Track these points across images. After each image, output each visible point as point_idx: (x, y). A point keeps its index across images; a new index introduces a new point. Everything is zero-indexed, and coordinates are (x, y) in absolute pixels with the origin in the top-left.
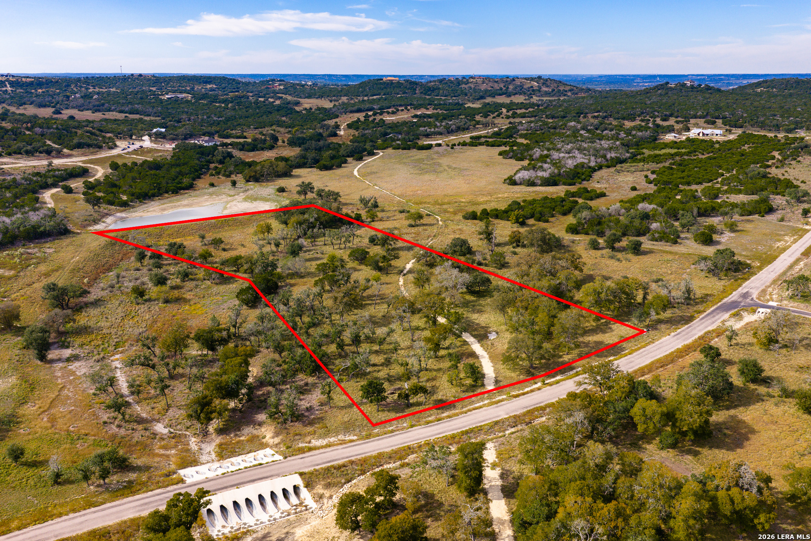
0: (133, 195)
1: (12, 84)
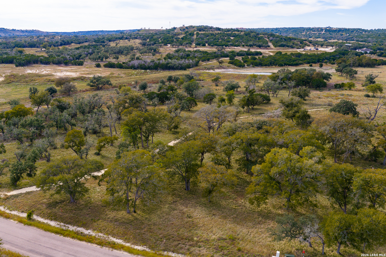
1: (326, 30)
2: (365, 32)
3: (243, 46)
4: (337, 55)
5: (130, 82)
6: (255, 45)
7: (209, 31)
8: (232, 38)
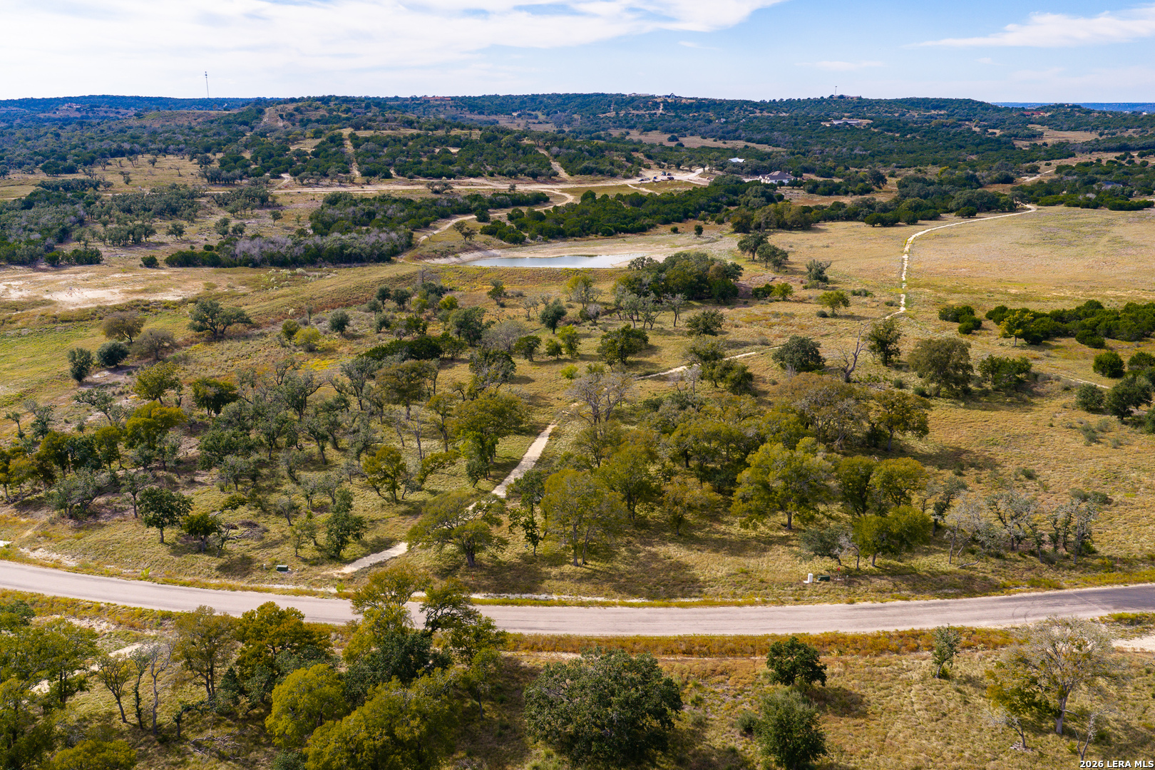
2: (762, 110)
3: (492, 175)
4: (722, 196)
5: (283, 310)
6: (522, 171)
7: (384, 129)
8: (454, 150)
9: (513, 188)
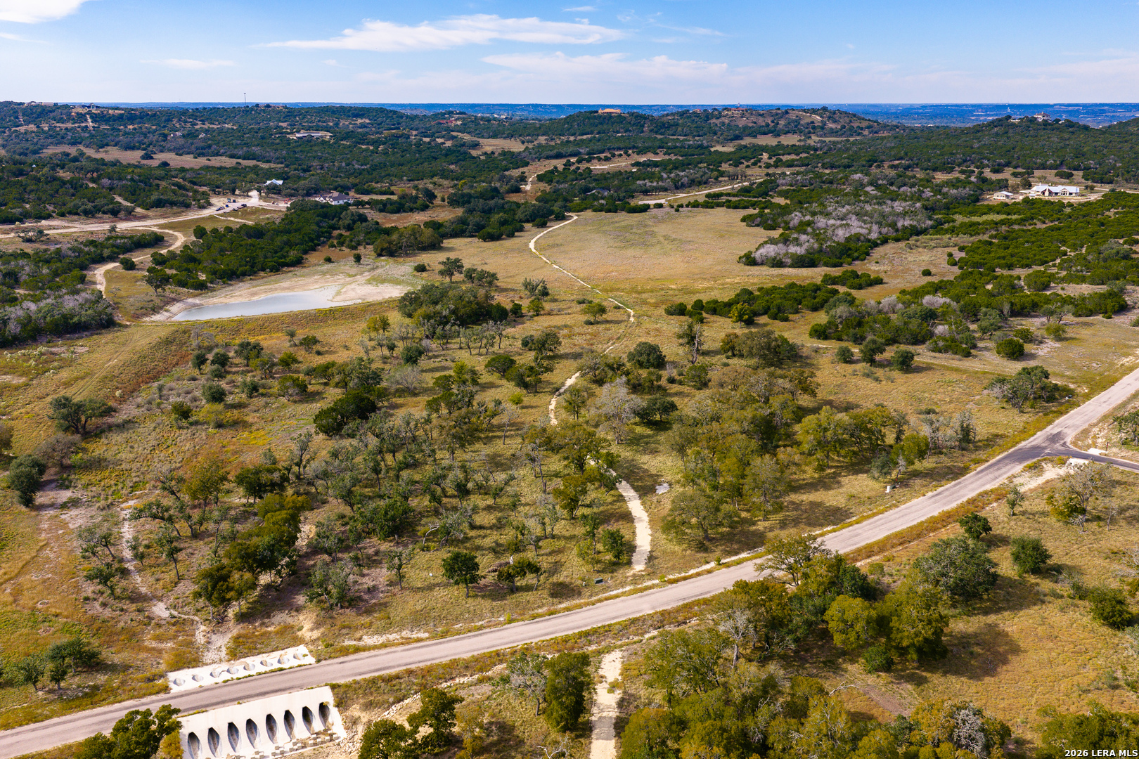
0: (214, 273)
1: (95, 118)
9: (113, 229)
